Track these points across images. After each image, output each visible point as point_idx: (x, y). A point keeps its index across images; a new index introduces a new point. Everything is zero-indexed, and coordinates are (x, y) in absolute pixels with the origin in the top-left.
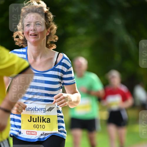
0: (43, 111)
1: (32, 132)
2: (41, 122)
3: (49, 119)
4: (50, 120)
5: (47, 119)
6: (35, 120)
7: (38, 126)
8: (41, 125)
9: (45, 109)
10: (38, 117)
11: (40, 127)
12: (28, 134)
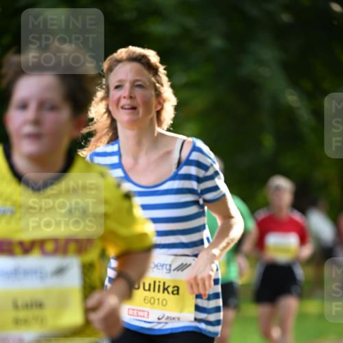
0: (165, 271)
1: (140, 311)
2: (159, 291)
3: (176, 288)
4: (178, 290)
5: (174, 287)
6: (147, 287)
7: (152, 300)
8: (158, 299)
9: (170, 265)
10: (155, 282)
11: (157, 301)
12: (131, 315)
